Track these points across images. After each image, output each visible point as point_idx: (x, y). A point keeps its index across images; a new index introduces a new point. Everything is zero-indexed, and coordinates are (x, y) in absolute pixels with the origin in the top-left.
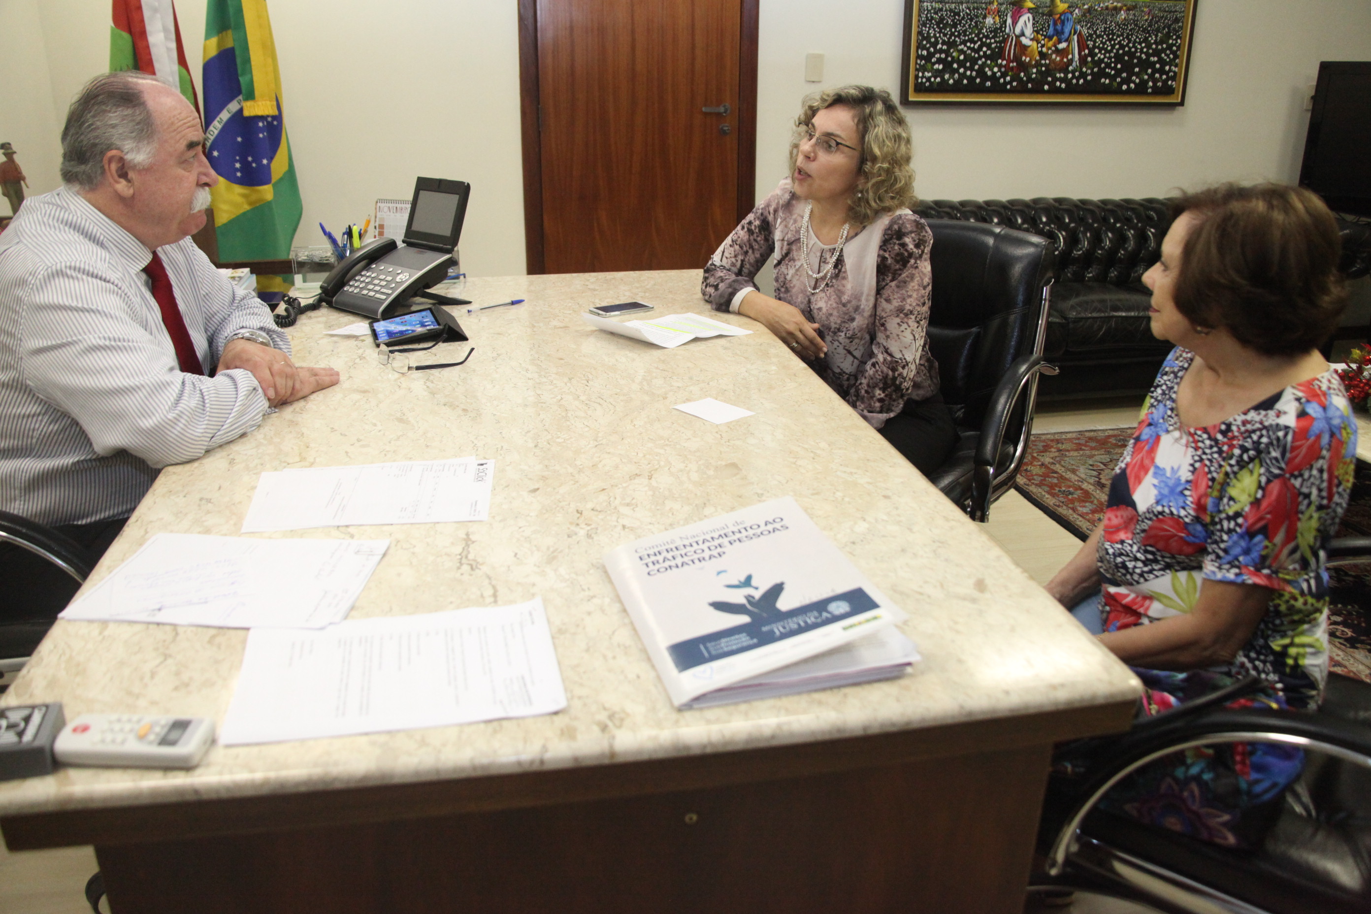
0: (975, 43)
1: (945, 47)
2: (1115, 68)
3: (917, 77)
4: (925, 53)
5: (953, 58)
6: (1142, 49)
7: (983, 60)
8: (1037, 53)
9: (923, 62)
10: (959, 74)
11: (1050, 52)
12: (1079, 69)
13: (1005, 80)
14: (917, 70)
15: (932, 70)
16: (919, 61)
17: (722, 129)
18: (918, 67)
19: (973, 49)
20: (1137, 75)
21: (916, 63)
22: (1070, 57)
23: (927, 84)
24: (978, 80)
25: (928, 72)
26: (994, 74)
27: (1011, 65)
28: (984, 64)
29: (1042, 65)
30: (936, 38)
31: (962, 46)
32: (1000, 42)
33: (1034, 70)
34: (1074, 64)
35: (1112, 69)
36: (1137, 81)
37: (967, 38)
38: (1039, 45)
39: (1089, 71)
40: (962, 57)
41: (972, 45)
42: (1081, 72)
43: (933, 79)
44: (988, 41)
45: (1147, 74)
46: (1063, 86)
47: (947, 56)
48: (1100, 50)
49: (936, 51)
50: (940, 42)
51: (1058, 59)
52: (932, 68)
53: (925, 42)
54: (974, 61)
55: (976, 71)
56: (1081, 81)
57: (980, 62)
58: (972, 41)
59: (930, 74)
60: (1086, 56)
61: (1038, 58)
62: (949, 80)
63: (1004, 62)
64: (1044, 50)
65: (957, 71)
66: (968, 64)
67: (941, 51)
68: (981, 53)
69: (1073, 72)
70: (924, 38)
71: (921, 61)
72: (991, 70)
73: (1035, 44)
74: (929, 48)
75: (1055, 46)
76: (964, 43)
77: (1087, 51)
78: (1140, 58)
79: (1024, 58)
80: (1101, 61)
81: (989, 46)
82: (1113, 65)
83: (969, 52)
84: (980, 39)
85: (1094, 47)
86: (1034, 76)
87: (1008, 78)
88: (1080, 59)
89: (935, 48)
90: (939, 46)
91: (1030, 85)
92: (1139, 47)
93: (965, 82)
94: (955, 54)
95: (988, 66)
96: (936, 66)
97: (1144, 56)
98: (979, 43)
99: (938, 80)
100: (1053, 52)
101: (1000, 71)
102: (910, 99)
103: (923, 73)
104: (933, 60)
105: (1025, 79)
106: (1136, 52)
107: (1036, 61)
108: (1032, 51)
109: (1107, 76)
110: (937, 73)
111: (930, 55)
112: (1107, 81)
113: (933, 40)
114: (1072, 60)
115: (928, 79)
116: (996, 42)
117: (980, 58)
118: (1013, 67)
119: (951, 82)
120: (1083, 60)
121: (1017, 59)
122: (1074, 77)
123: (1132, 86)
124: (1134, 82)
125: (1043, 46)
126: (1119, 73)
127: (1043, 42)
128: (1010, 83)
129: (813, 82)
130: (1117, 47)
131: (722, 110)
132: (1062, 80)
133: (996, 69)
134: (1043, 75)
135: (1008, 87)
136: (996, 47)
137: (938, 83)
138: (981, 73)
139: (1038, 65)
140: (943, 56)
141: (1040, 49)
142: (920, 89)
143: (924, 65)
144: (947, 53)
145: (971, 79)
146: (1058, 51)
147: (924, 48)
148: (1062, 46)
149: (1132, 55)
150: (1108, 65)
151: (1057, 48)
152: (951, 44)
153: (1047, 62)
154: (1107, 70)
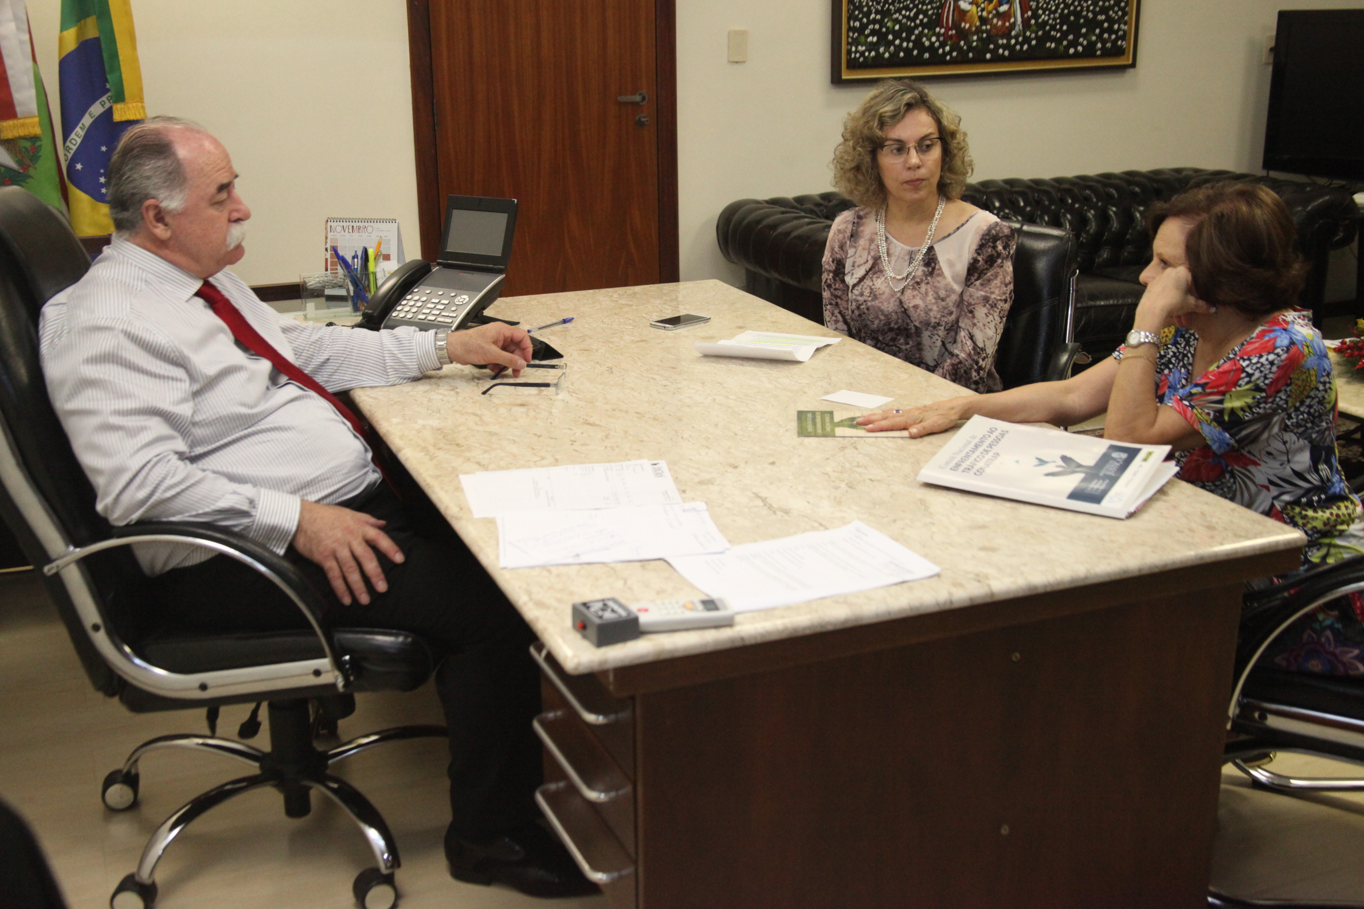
0: (911, 10)
1: (878, 17)
2: (1060, 30)
3: (849, 52)
4: (857, 24)
5: (887, 28)
6: (1088, 7)
7: (920, 29)
8: (977, 18)
9: (856, 34)
10: (895, 46)
11: (990, 16)
12: (1022, 33)
13: (944, 50)
14: (848, 43)
15: (865, 43)
16: (851, 34)
17: (639, 119)
18: (850, 40)
19: (908, 18)
20: (1085, 36)
21: (848, 36)
22: (1012, 20)
23: (861, 59)
24: (915, 52)
25: (862, 46)
26: (932, 44)
27: (950, 33)
28: (921, 33)
29: (983, 32)
30: (869, 7)
31: (897, 15)
32: (938, 8)
33: (975, 38)
34: (1017, 28)
35: (1058, 31)
36: (1085, 43)
37: (901, 5)
38: (979, 9)
39: (1033, 36)
40: (897, 27)
41: (908, 13)
42: (1024, 37)
43: (867, 54)
44: (925, 7)
45: (1095, 35)
46: (1006, 53)
47: (881, 27)
48: (1044, 11)
49: (870, 22)
50: (873, 11)
51: (1000, 23)
52: (866, 41)
53: (857, 12)
54: (910, 31)
55: (913, 41)
56: (1025, 47)
57: (917, 32)
58: (907, 8)
59: (864, 48)
60: (1029, 19)
61: (978, 24)
62: (884, 53)
63: (943, 31)
64: (985, 14)
65: (892, 43)
66: (904, 35)
67: (874, 21)
68: (918, 22)
69: (1016, 37)
70: (856, 8)
71: (854, 34)
72: (929, 39)
73: (974, 8)
74: (862, 19)
75: (996, 9)
76: (899, 11)
77: (1030, 13)
78: (1086, 17)
79: (963, 25)
80: (1045, 23)
81: (925, 13)
82: (1058, 27)
83: (904, 21)
84: (916, 6)
85: (1038, 8)
86: (975, 44)
87: (947, 48)
88: (1022, 22)
89: (868, 18)
90: (873, 16)
91: (971, 55)
92: (1085, 5)
93: (902, 54)
94: (889, 24)
95: (926, 36)
96: (870, 39)
97: (1090, 15)
98: (915, 10)
99: (873, 54)
100: (994, 16)
101: (938, 40)
102: (842, 77)
103: (856, 48)
104: (866, 32)
105: (965, 47)
106: (1082, 10)
107: (977, 28)
108: (972, 16)
109: (1053, 39)
110: (872, 47)
111: (864, 27)
112: (1053, 45)
113: (865, 9)
114: (1014, 23)
115: (862, 54)
116: (932, 8)
117: (916, 27)
118: (952, 35)
119: (887, 55)
120: (1026, 23)
121: (956, 26)
122: (1017, 43)
123: (1080, 48)
124: (1081, 44)
125: (983, 10)
126: (1065, 35)
127: (982, 6)
128: (950, 53)
129: (737, 62)
130: (1062, 6)
131: (638, 98)
132: (1005, 47)
133: (934, 39)
134: (984, 42)
135: (948, 58)
136: (933, 14)
137: (873, 58)
138: (918, 43)
140: (877, 27)
141: (980, 14)
142: (853, 65)
143: (857, 38)
144: (881, 23)
145: (908, 51)
146: (999, 15)
147: (856, 19)
149: (1078, 15)
150: (1053, 28)
151: (997, 12)
152: (886, 13)
153: (989, 27)
154: (1052, 33)
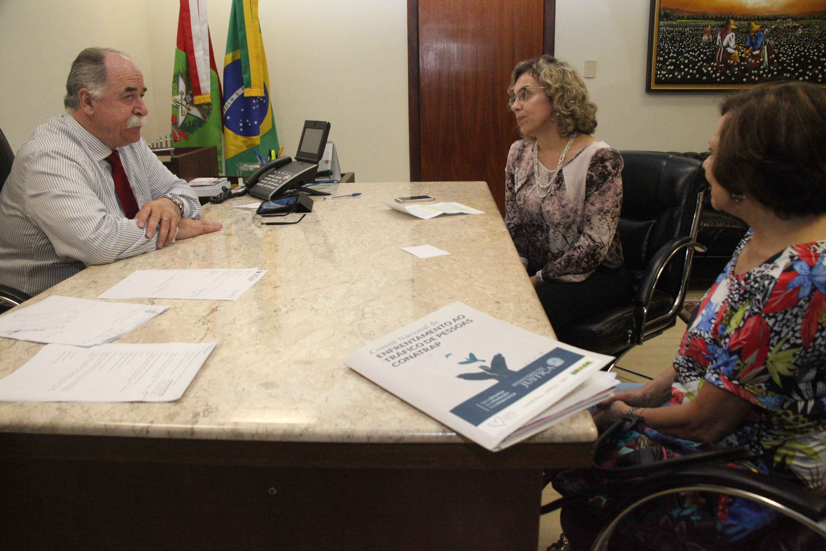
0: (695, 52)
1: (675, 55)
2: (794, 66)
3: (656, 74)
4: (662, 59)
5: (680, 62)
6: (814, 52)
7: (701, 63)
8: (738, 58)
9: (661, 64)
10: (685, 72)
11: (747, 57)
12: (767, 68)
13: (716, 75)
14: (657, 70)
15: (666, 70)
16: (658, 65)
18: (657, 68)
19: (694, 56)
20: (810, 70)
21: (656, 66)
22: (762, 59)
23: (663, 78)
24: (697, 76)
25: (664, 71)
26: (708, 71)
27: (720, 65)
28: (702, 65)
29: (742, 66)
30: (669, 50)
31: (687, 54)
32: (713, 51)
33: (736, 69)
34: (764, 64)
35: (792, 67)
36: (811, 74)
37: (690, 49)
38: (740, 52)
39: (775, 69)
40: (686, 61)
41: (693, 54)
42: (769, 69)
43: (667, 76)
44: (704, 51)
45: (818, 70)
46: (757, 78)
47: (676, 61)
48: (783, 54)
49: (669, 58)
50: (672, 51)
51: (753, 61)
52: (667, 68)
53: (661, 52)
54: (695, 64)
55: (696, 70)
56: (770, 75)
57: (699, 64)
58: (693, 51)
59: (665, 72)
60: (773, 59)
61: (739, 61)
62: (678, 76)
63: (716, 64)
64: (743, 55)
65: (683, 70)
66: (691, 66)
67: (672, 58)
68: (700, 58)
69: (764, 70)
70: (661, 50)
71: (659, 64)
72: (707, 69)
73: (737, 52)
74: (665, 55)
75: (751, 53)
76: (688, 52)
77: (773, 56)
78: (812, 59)
79: (729, 61)
80: (784, 62)
81: (705, 54)
82: (792, 64)
83: (691, 58)
84: (699, 50)
85: (779, 53)
86: (736, 72)
87: (718, 74)
88: (768, 61)
89: (668, 56)
90: (672, 54)
91: (733, 79)
92: (812, 52)
93: (689, 77)
94: (681, 59)
95: (705, 67)
96: (669, 67)
97: (815, 58)
98: (698, 52)
99: (671, 76)
100: (750, 57)
101: (712, 69)
102: (652, 88)
103: (660, 72)
104: (667, 64)
105: (730, 74)
106: (810, 55)
107: (738, 63)
108: (735, 56)
109: (789, 71)
110: (670, 72)
111: (665, 60)
112: (788, 75)
113: (667, 51)
114: (763, 62)
115: (664, 76)
116: (709, 51)
117: (699, 61)
118: (721, 67)
119: (679, 77)
120: (771, 61)
121: (724, 61)
122: (764, 73)
123: (807, 77)
124: (808, 75)
125: (742, 53)
126: (796, 69)
127: (742, 51)
128: (720, 77)
129: (589, 78)
130: (796, 52)
132: (755, 75)
133: (709, 69)
134: (742, 73)
135: (718, 80)
136: (710, 55)
137: (671, 78)
138: (699, 71)
139: (739, 65)
140: (674, 61)
141: (740, 55)
142: (658, 82)
143: (661, 66)
144: (676, 58)
145: (692, 75)
146: (753, 56)
147: (661, 56)
148: (756, 52)
149: (806, 57)
150: (789, 65)
151: (752, 54)
152: (679, 53)
153: (746, 63)
154: (788, 68)
